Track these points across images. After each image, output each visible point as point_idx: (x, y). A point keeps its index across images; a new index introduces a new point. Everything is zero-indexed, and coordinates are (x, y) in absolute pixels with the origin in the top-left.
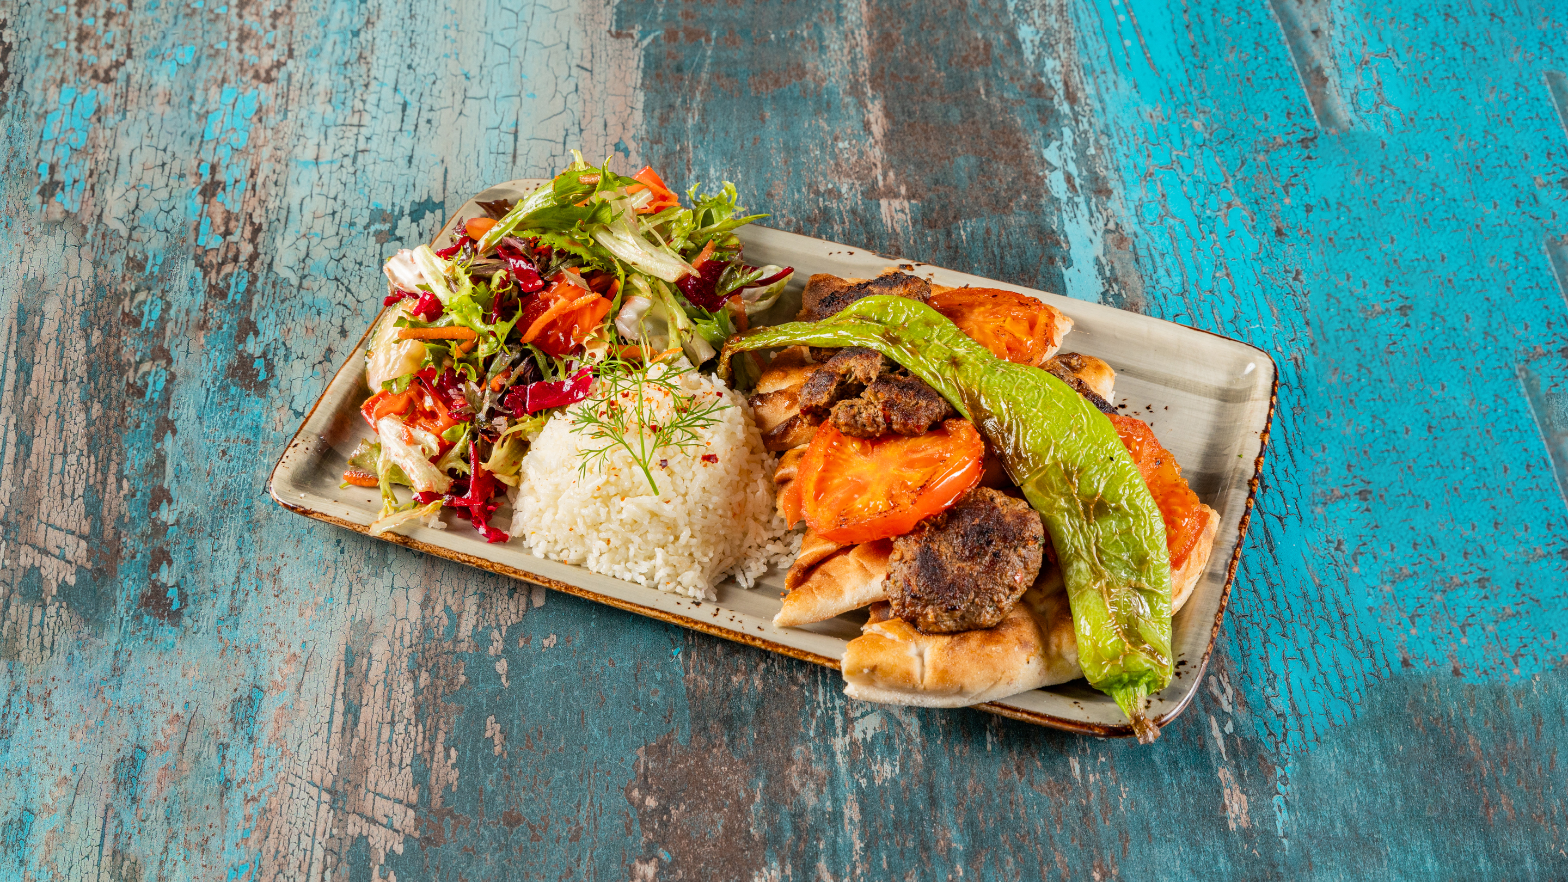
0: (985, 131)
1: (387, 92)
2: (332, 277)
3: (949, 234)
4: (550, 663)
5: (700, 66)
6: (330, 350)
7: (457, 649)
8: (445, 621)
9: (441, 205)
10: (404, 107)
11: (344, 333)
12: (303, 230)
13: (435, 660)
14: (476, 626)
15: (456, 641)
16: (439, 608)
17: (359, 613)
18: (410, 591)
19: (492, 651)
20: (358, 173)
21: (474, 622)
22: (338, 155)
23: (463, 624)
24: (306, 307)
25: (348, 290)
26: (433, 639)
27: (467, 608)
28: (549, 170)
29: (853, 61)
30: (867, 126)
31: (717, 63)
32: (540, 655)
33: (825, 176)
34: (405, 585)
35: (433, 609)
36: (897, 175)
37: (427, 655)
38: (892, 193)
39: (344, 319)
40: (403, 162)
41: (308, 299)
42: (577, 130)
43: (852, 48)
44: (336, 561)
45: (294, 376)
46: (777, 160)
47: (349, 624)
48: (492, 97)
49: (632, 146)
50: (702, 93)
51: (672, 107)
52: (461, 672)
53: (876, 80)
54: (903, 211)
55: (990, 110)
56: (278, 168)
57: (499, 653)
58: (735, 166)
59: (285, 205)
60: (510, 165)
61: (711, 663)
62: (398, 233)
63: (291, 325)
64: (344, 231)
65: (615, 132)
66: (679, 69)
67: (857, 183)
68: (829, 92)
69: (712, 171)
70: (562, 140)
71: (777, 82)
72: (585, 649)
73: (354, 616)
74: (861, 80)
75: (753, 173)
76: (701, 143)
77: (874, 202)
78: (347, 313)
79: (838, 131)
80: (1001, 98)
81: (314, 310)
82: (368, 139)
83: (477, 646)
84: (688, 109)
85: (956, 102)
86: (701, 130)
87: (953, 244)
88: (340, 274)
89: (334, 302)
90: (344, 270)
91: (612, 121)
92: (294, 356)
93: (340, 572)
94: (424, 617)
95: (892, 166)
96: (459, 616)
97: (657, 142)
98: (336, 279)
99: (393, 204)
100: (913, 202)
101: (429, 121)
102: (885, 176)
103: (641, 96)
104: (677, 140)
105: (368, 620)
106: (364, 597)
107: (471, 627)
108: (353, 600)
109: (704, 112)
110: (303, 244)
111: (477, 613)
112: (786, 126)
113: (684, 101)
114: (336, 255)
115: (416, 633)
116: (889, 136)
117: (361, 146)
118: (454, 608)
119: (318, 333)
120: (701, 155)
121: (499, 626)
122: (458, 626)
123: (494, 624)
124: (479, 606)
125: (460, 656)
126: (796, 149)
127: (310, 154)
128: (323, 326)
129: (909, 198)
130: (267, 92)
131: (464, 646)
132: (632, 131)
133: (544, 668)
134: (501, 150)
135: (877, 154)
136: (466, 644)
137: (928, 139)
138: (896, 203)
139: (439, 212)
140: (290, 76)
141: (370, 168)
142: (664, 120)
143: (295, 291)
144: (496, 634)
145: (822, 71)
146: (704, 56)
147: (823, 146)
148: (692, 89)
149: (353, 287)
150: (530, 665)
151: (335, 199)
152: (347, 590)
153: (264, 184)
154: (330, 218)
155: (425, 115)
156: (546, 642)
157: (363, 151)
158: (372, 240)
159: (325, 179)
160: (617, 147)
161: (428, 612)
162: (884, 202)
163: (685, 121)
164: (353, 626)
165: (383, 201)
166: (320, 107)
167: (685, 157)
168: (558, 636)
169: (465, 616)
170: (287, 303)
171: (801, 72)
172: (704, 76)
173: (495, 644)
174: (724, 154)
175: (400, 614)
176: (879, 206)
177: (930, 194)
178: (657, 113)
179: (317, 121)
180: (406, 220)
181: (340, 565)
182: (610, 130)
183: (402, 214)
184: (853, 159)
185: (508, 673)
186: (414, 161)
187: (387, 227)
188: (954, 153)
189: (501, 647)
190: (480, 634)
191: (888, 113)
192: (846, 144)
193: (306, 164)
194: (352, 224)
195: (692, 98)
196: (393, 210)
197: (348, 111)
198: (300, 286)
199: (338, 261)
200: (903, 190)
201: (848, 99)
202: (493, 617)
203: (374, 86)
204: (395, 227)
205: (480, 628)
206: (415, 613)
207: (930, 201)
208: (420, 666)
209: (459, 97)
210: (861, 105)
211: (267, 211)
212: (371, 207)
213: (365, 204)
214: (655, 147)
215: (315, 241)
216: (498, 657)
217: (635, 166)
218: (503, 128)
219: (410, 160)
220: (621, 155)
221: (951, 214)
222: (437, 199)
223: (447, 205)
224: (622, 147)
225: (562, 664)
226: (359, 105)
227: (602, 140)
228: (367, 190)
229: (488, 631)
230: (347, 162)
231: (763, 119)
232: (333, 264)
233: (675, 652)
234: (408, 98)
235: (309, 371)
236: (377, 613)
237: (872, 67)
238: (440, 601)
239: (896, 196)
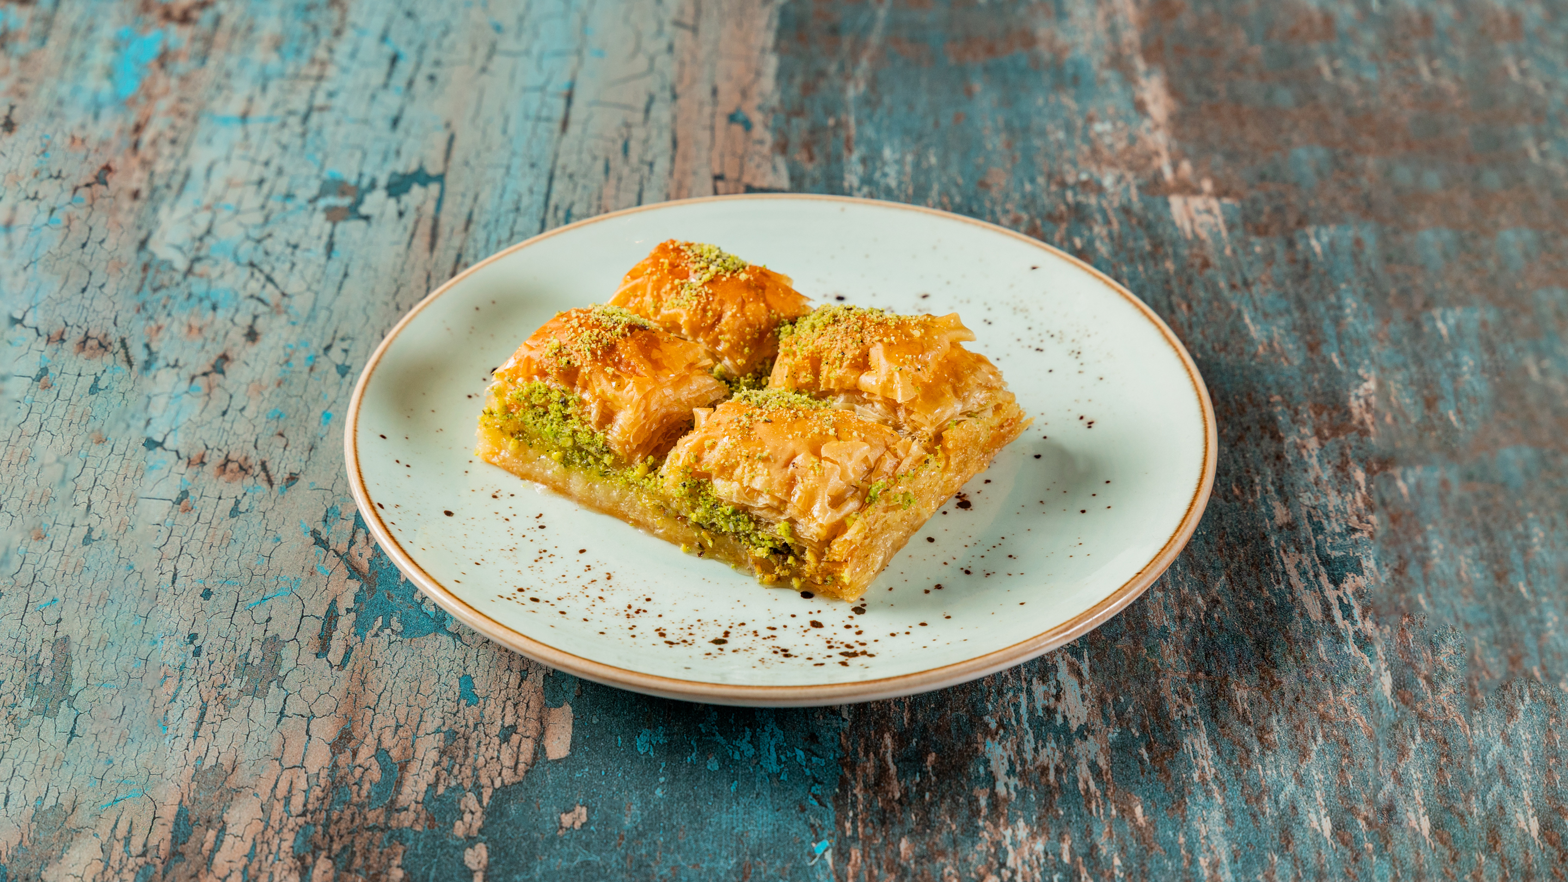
0: (1338, 118)
1: (369, 44)
2: (245, 260)
3: (1291, 244)
4: (572, 857)
5: (867, 28)
6: (225, 358)
7: (393, 823)
8: (375, 774)
9: (440, 178)
10: (394, 59)
11: (252, 335)
12: (207, 200)
13: (347, 840)
14: (433, 786)
15: (392, 808)
16: (365, 754)
17: (213, 753)
18: (314, 722)
19: (459, 829)
20: (310, 136)
21: (431, 778)
22: (280, 112)
23: (409, 780)
24: (194, 300)
25: (269, 279)
26: (348, 804)
27: (419, 755)
28: (620, 143)
29: (1113, 30)
30: (1140, 107)
31: (894, 25)
32: (552, 840)
33: (1074, 163)
34: (306, 712)
35: (355, 754)
36: (1195, 166)
37: (333, 830)
38: (1187, 189)
39: (255, 317)
40: (383, 125)
41: (198, 287)
42: (667, 94)
43: (1110, 16)
44: (182, 668)
45: (156, 390)
46: (995, 142)
47: (190, 771)
48: (535, 50)
49: (757, 118)
50: (872, 59)
51: (822, 74)
52: (397, 861)
53: (1152, 52)
54: (1209, 211)
55: (1342, 94)
56: (180, 123)
57: (474, 832)
58: (927, 147)
59: (183, 167)
60: (556, 135)
61: (889, 870)
62: (363, 210)
63: (163, 320)
64: (274, 204)
65: (728, 101)
66: (835, 31)
67: (1130, 176)
68: (1077, 65)
69: (887, 153)
70: (641, 105)
71: (991, 50)
72: (641, 835)
73: (201, 759)
74: (1127, 51)
75: (954, 157)
76: (870, 117)
77: (1158, 200)
78: (261, 308)
79: (1092, 110)
80: (1358, 79)
81: (207, 304)
82: (331, 95)
83: (431, 819)
84: (848, 78)
85: (1285, 82)
86: (870, 102)
87: (1300, 257)
88: (258, 257)
89: (242, 294)
90: (267, 253)
91: (724, 87)
92: (161, 363)
93: (186, 686)
94: (335, 766)
95: (1185, 155)
96: (403, 767)
97: (799, 112)
98: (252, 265)
99: (361, 175)
100: (1226, 201)
101: (432, 78)
102: (1175, 167)
103: (772, 63)
104: (829, 111)
105: (227, 765)
106: (226, 728)
107: (423, 787)
108: (206, 729)
109: (874, 83)
110: (202, 220)
111: (436, 764)
112: (1008, 102)
113: (842, 68)
114: (256, 234)
115: (318, 792)
116: (1177, 122)
117: (320, 100)
118: (394, 753)
119: (208, 333)
120: (870, 132)
121: (477, 788)
122: (400, 783)
123: (468, 784)
124: (443, 753)
125: (398, 836)
126: (1026, 130)
127: (236, 107)
128: (218, 324)
129: (1220, 193)
130: (178, 36)
131: (406, 819)
132: (757, 101)
133: (559, 863)
134: (545, 113)
135: (1160, 139)
136: (412, 816)
137: (1242, 124)
138: (1197, 203)
139: (434, 188)
140: (218, 20)
141: (328, 130)
142: (808, 89)
143: (178, 277)
144: (470, 801)
145: (1062, 39)
146: (873, 19)
147: (1069, 128)
148: (855, 55)
149: (277, 277)
150: (532, 856)
151: (267, 164)
152: (196, 715)
153: (154, 143)
154: (252, 189)
155: (426, 69)
156: (567, 819)
157: (322, 109)
158: (320, 217)
159: (254, 140)
160: (732, 118)
161: (344, 759)
162: (1176, 202)
163: (843, 90)
164: (198, 775)
165: (347, 170)
166: (260, 55)
167: (843, 134)
168: (591, 810)
169: (414, 767)
170: (162, 294)
171: (1029, 40)
172: (875, 39)
173: (467, 817)
174: (907, 132)
175: (288, 761)
176: (1167, 205)
177: (1253, 193)
178: (799, 80)
179: (252, 71)
180: (379, 195)
181: (188, 673)
182: (722, 97)
183: (373, 186)
184: (1121, 145)
185: (488, 870)
186: (403, 124)
187: (346, 201)
188: (1289, 143)
189: (478, 824)
190: (440, 799)
191: (1173, 91)
192: (1107, 127)
193: (226, 121)
194: (289, 196)
195: (856, 63)
196: (359, 182)
197: (304, 61)
198: (189, 271)
199: (259, 241)
200: (1207, 185)
201: (1107, 74)
202: (468, 772)
203: (349, 34)
204: (359, 202)
205: (441, 790)
206: (319, 758)
207: (1254, 201)
208: (316, 849)
209: (482, 51)
210: (1128, 78)
211: (152, 174)
212: (326, 175)
213: (315, 171)
214: (795, 121)
215: (223, 215)
216: (471, 841)
217: (761, 142)
218: (550, 88)
219: (395, 122)
220: (737, 129)
221: (1292, 219)
222: (432, 170)
223: (450, 178)
224: (740, 117)
225: (594, 858)
226: (321, 54)
227: (707, 110)
228: (319, 156)
229: (456, 795)
230: (294, 121)
231: (969, 93)
232: (249, 245)
233: (819, 848)
234: (402, 49)
235: (184, 385)
236: (248, 754)
237: (1144, 38)
238: (371, 740)
239: (1197, 192)
